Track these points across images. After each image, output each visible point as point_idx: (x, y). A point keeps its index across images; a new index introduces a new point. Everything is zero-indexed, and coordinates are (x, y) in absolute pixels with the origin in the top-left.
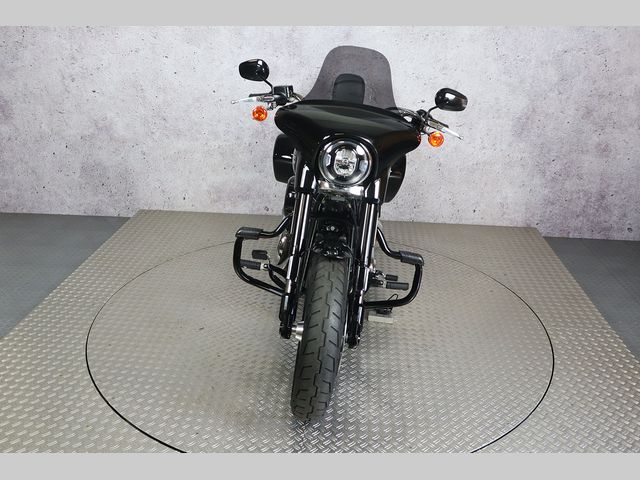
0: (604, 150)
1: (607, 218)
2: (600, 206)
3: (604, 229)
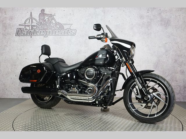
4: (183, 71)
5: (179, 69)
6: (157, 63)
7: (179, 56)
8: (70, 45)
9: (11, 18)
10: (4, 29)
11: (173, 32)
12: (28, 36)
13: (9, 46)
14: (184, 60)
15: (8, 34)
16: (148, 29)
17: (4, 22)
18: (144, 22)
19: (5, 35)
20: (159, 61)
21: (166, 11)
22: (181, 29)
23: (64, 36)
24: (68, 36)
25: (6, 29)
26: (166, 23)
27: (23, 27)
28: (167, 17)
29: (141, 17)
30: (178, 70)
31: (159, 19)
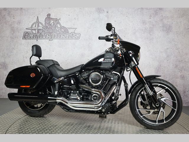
0: (183, 77)
1: (187, 99)
2: (184, 95)
3: (187, 103)
4: (183, 76)
5: (180, 74)
6: (159, 68)
7: (179, 61)
8: (74, 48)
9: (19, 22)
10: (12, 33)
11: (174, 37)
12: (34, 40)
13: (16, 49)
14: (184, 65)
15: (15, 37)
16: (151, 34)
17: (13, 26)
18: (147, 28)
19: (13, 39)
20: (160, 66)
21: (168, 17)
22: (182, 35)
23: (68, 40)
24: (73, 40)
25: (14, 32)
26: (168, 29)
27: (30, 31)
28: (169, 23)
29: (144, 23)
30: (178, 75)
31: (161, 25)
